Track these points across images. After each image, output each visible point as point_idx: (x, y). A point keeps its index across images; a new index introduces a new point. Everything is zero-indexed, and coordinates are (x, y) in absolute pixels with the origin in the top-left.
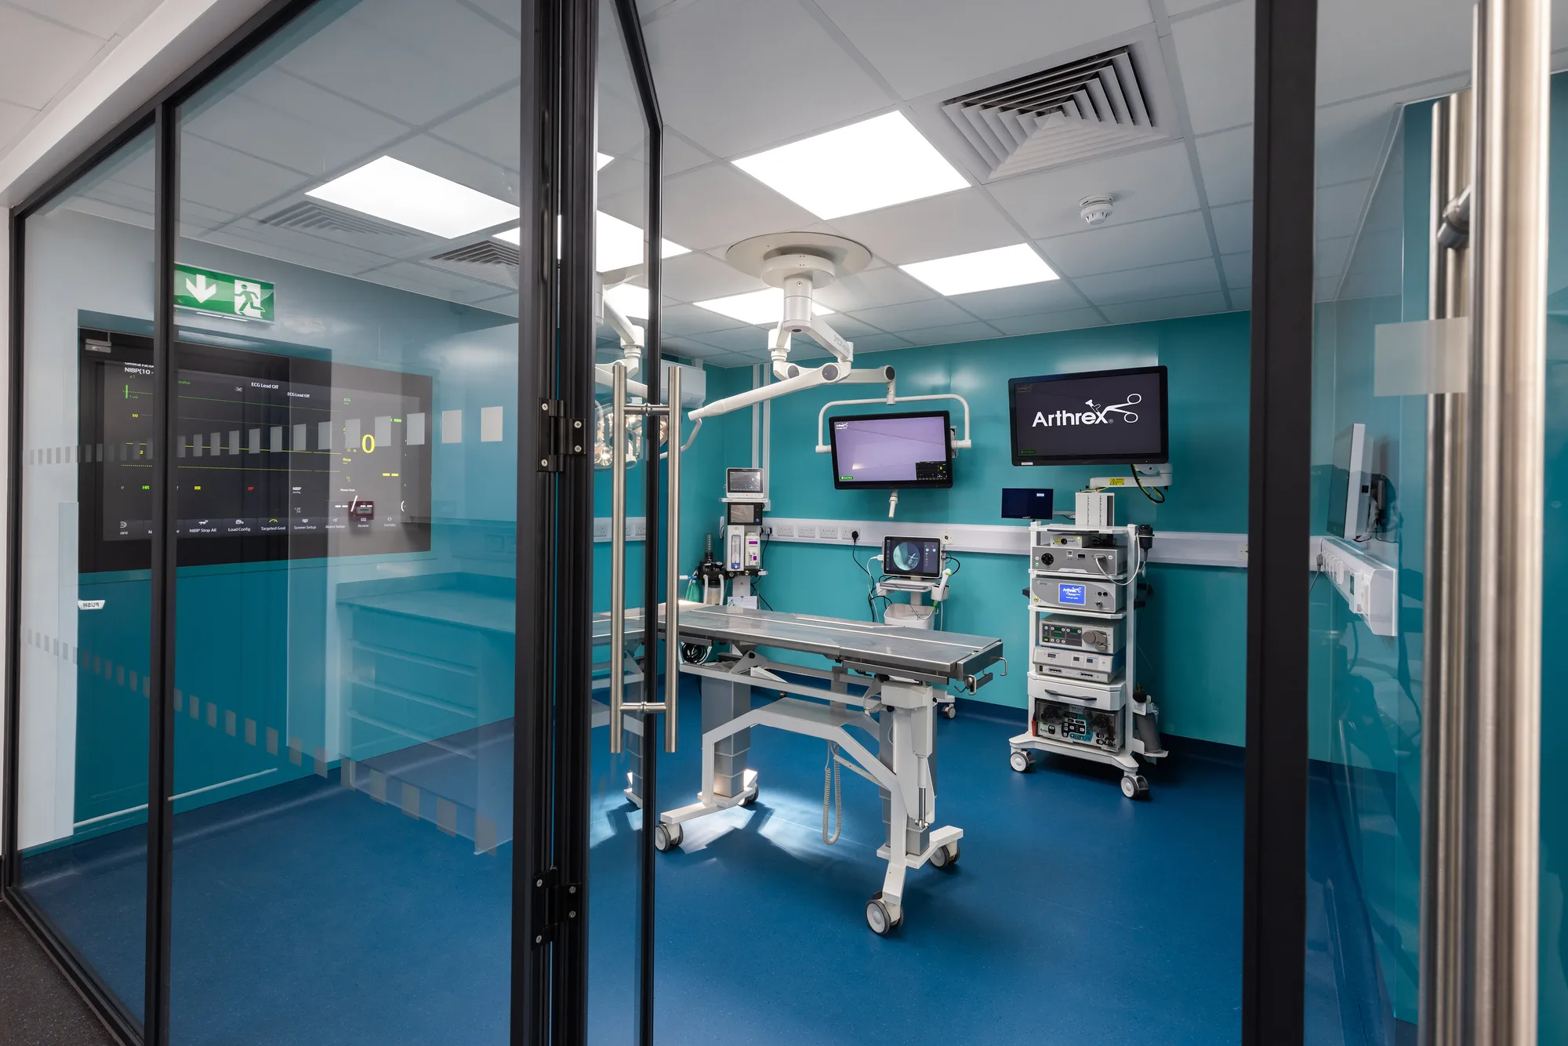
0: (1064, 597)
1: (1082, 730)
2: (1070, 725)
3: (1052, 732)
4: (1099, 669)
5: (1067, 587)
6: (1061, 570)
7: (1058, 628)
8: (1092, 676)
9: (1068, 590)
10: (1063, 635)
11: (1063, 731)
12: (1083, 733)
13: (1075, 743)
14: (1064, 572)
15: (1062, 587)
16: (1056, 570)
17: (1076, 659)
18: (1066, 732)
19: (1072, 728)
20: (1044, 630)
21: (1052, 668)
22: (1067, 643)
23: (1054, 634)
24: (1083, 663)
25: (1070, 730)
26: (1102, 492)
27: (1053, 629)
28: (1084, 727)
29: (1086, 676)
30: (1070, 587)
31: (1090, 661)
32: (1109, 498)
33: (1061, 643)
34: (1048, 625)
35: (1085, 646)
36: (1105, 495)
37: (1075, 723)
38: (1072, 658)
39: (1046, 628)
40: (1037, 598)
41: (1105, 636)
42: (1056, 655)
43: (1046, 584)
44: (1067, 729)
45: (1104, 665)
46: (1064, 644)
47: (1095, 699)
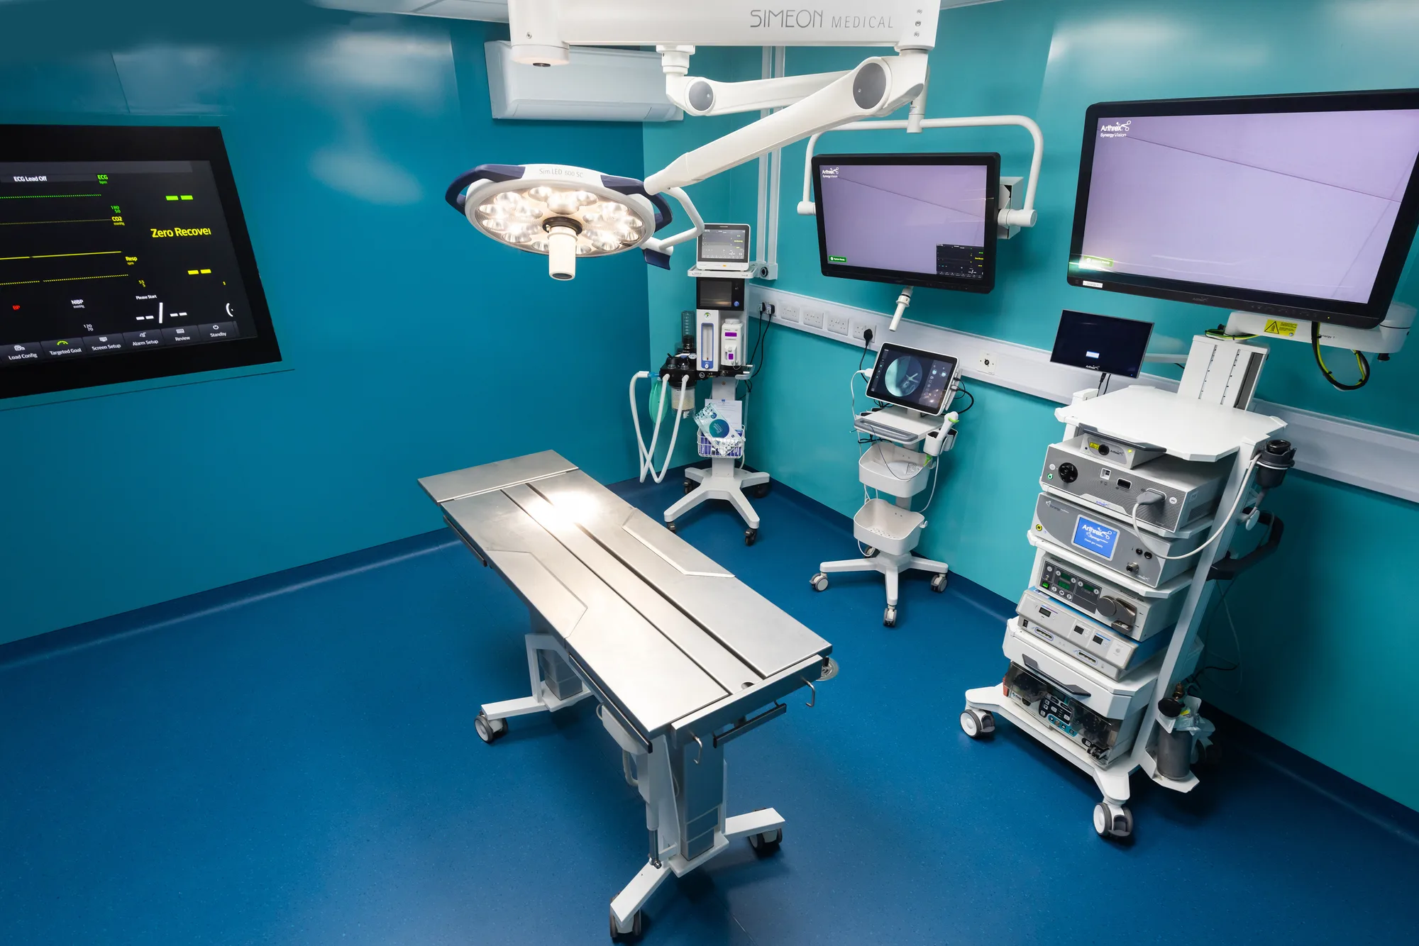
0: (1081, 538)
1: (1066, 717)
2: (1052, 704)
3: (1027, 703)
4: (1108, 658)
5: (1090, 524)
6: (1086, 496)
7: (1067, 576)
8: (1094, 661)
9: (1091, 529)
10: (1071, 587)
11: (1041, 708)
12: (1068, 722)
13: (1051, 728)
14: (1088, 500)
15: (1082, 521)
16: (1079, 492)
17: (1079, 630)
18: (1044, 710)
19: (1054, 709)
20: (1045, 572)
21: (1041, 629)
22: (1074, 601)
23: (1058, 582)
24: (1086, 640)
25: (1049, 711)
26: (1245, 343)
27: (1058, 573)
28: (1069, 715)
29: (1087, 657)
30: (1095, 526)
31: (1098, 640)
32: (1255, 358)
33: (1065, 596)
34: (1053, 567)
35: (1097, 614)
36: (1247, 351)
37: (1059, 705)
38: (1073, 627)
39: (1050, 569)
40: (1040, 525)
41: (1134, 614)
42: (1052, 614)
43: (1059, 510)
44: (1047, 709)
45: (1118, 651)
46: (1070, 600)
47: (1089, 695)
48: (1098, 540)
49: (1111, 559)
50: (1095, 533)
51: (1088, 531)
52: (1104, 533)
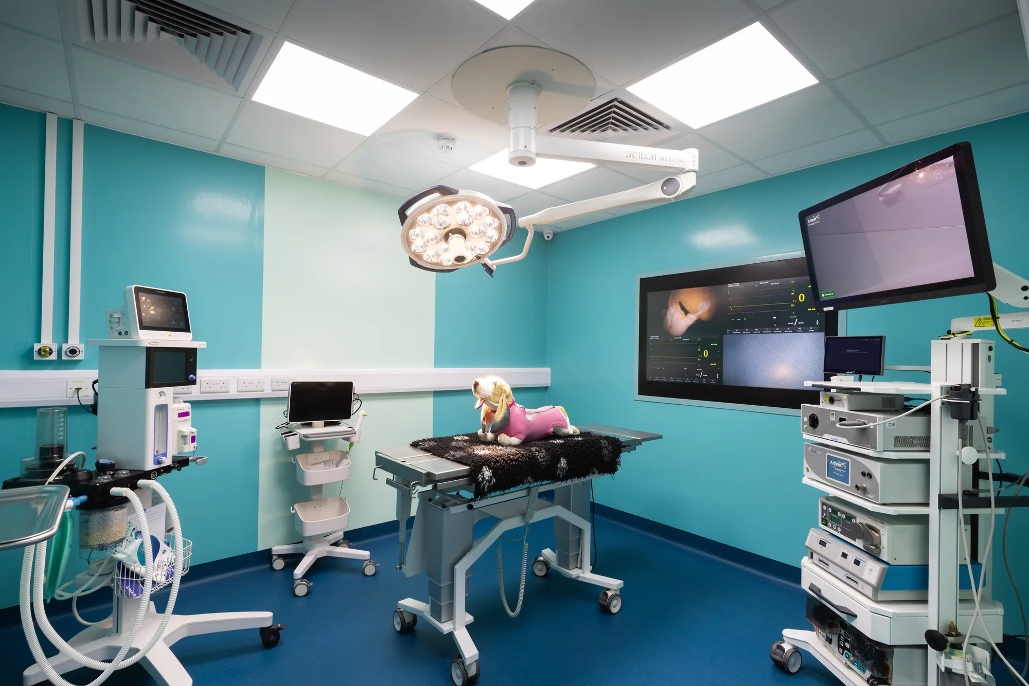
0: (831, 472)
3: (830, 641)
4: (864, 577)
6: (826, 436)
7: (835, 511)
8: (857, 583)
9: (835, 463)
10: (838, 520)
12: (857, 658)
13: (849, 667)
14: (827, 439)
15: (829, 458)
16: (820, 435)
17: (845, 556)
18: (842, 647)
19: (848, 645)
20: (823, 511)
21: (822, 559)
22: (843, 533)
23: (832, 518)
24: (849, 564)
25: (845, 647)
26: (964, 337)
27: (830, 510)
29: (852, 580)
31: (857, 562)
33: (836, 530)
34: (827, 505)
35: (856, 541)
36: (968, 343)
37: (849, 639)
38: (841, 554)
39: (825, 508)
40: (808, 468)
41: (878, 535)
42: (828, 544)
43: (816, 452)
44: (843, 645)
45: (871, 570)
46: (840, 532)
47: (856, 616)
48: (840, 471)
49: (849, 485)
50: (837, 466)
51: (834, 465)
52: (842, 464)
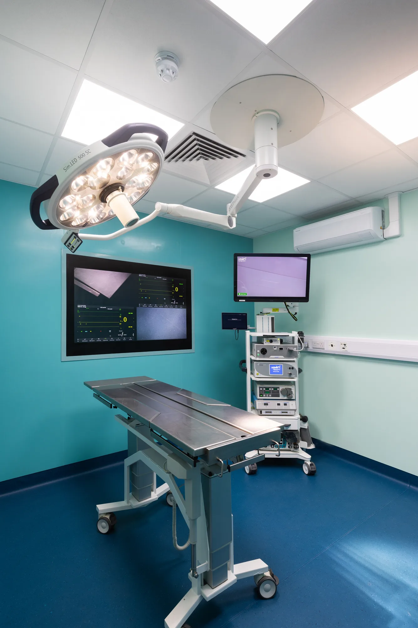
0: (272, 372)
1: (281, 442)
4: (290, 408)
6: (271, 357)
7: (267, 389)
8: (287, 412)
9: (274, 367)
10: (270, 392)
12: (282, 444)
15: (271, 366)
16: (268, 357)
17: (279, 404)
18: (273, 445)
20: (260, 390)
21: (266, 411)
22: (272, 396)
23: (265, 392)
24: (282, 407)
27: (264, 389)
29: (284, 413)
30: (275, 366)
31: (285, 404)
32: (272, 318)
33: (269, 396)
34: (262, 388)
35: (281, 397)
36: (270, 317)
38: (276, 405)
40: (258, 373)
41: (292, 390)
42: (268, 404)
43: (263, 366)
45: (292, 405)
46: (270, 397)
47: (290, 425)
48: (277, 370)
49: (283, 375)
50: (276, 368)
51: (273, 368)
52: (278, 367)
